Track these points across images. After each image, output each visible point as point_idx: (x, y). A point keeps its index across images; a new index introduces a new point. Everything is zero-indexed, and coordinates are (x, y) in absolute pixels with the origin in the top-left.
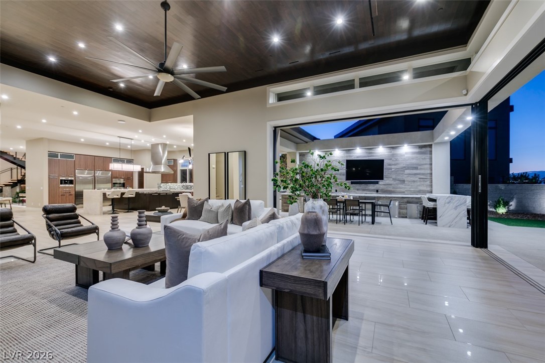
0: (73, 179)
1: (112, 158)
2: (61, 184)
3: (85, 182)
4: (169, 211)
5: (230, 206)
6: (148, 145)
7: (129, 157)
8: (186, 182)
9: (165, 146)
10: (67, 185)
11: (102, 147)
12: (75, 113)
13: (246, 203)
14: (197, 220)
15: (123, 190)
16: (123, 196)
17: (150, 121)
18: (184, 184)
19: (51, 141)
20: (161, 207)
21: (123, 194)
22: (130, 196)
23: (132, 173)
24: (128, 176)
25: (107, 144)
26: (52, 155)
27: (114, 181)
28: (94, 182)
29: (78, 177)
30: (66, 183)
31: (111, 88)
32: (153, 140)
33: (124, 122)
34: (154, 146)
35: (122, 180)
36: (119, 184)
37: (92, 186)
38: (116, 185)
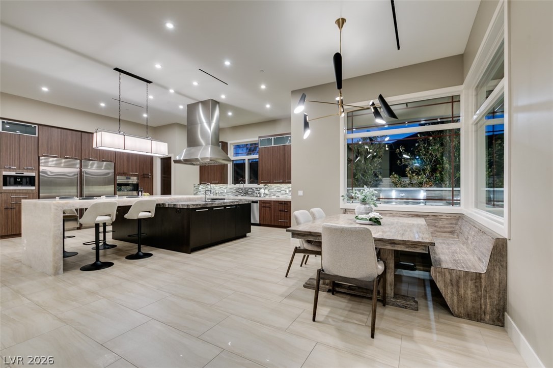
0: (32, 175)
2: (5, 184)
6: (182, 106)
8: (245, 183)
10: (20, 188)
15: (122, 200)
16: (126, 216)
18: (242, 186)
23: (150, 161)
24: (144, 171)
25: (102, 105)
27: (121, 179)
28: (81, 183)
29: (46, 172)
30: (16, 183)
35: (135, 178)
36: (127, 185)
37: (74, 190)
38: (123, 187)
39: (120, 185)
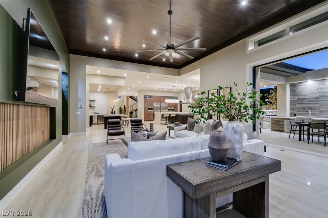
0: (152, 107)
1: (168, 97)
2: (148, 109)
3: (157, 109)
4: (180, 125)
5: (209, 123)
6: (183, 88)
7: (176, 96)
9: (191, 88)
10: (150, 110)
11: (163, 91)
12: (148, 77)
13: (218, 122)
14: (192, 131)
15: (170, 113)
16: (164, 116)
17: (179, 76)
19: (145, 91)
20: (176, 122)
21: (170, 115)
22: (173, 116)
23: (177, 104)
24: (175, 105)
25: (165, 90)
26: (145, 97)
27: (169, 108)
28: (161, 109)
29: (155, 106)
30: (150, 109)
31: (160, 62)
32: (184, 85)
33: (168, 78)
34: (186, 89)
35: (173, 107)
36: (171, 109)
37: (159, 111)
38: (170, 110)
39: (169, 109)
